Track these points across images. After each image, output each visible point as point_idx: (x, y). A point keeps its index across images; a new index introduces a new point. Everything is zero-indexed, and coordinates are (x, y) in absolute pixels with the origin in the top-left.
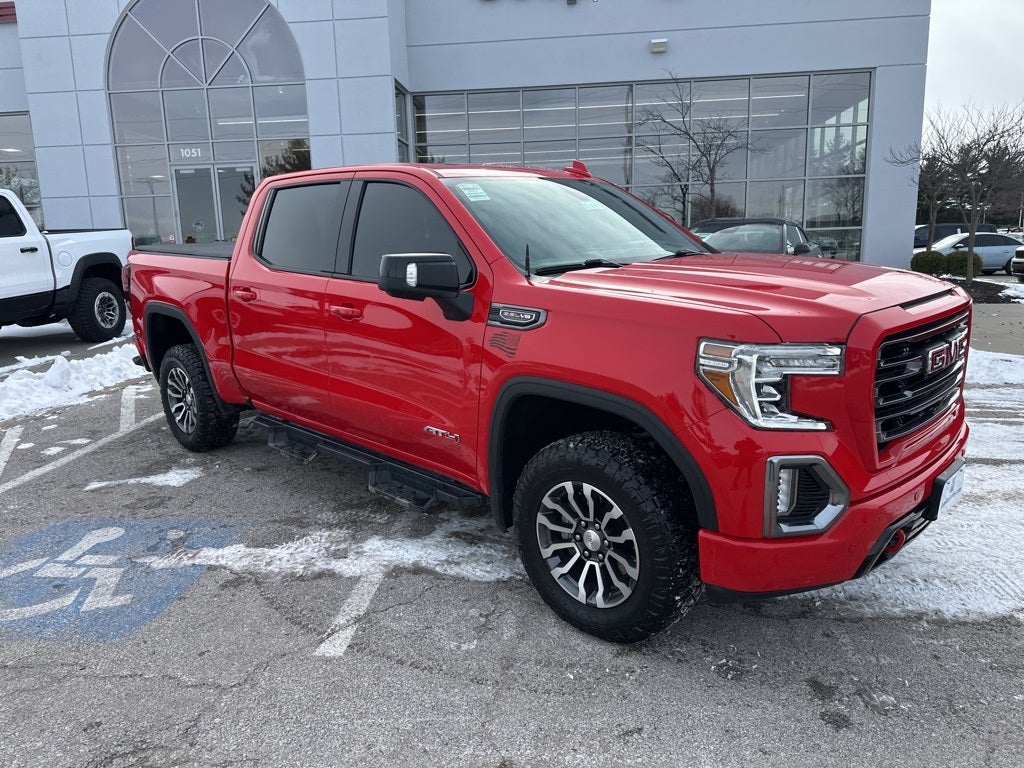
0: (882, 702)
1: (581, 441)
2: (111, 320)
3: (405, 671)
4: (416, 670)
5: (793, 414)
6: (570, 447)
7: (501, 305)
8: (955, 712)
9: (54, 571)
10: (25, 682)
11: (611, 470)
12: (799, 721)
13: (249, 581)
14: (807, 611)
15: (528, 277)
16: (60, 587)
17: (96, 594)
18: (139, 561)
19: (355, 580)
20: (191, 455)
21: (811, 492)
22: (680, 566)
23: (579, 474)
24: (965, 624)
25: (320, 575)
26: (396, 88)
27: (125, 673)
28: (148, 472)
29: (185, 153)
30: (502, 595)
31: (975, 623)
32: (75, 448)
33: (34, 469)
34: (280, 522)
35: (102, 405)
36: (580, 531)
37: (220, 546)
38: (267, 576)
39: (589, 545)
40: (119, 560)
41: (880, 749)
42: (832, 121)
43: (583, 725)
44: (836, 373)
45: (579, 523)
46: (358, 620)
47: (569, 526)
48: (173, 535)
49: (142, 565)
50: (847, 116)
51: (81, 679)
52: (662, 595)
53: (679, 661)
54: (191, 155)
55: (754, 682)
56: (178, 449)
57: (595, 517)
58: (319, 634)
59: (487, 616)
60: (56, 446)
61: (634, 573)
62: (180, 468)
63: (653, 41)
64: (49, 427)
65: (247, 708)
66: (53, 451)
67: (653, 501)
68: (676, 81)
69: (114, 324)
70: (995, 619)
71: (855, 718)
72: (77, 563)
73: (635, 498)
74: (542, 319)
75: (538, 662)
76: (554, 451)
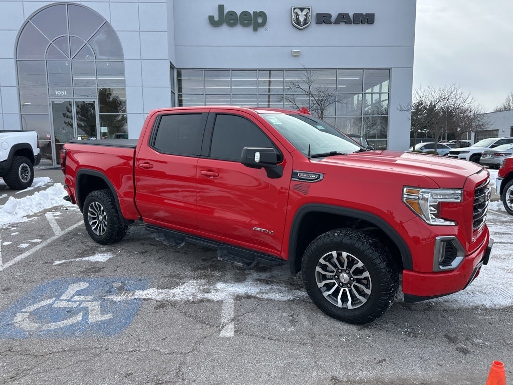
0: (478, 342)
1: (341, 232)
2: (26, 178)
3: (266, 341)
4: (272, 341)
5: (442, 218)
6: (336, 235)
7: (299, 171)
8: (508, 344)
9: (61, 304)
10: (81, 357)
11: (358, 245)
12: (448, 352)
13: (168, 305)
14: (430, 308)
15: (309, 159)
16: (70, 312)
17: (92, 314)
18: (106, 298)
19: (220, 302)
20: (101, 246)
21: (450, 251)
22: (391, 287)
23: (340, 248)
24: (496, 310)
25: (202, 301)
26: (170, 66)
27: (130, 350)
28: (83, 255)
29: (58, 92)
30: (294, 306)
31: (499, 309)
32: (35, 244)
33: (19, 255)
34: (168, 277)
35: (38, 221)
36: (338, 274)
37: (143, 289)
38: (176, 302)
39: (343, 281)
40: (94, 297)
41: (485, 361)
42: (369, 90)
43: (359, 359)
44: (459, 201)
45: (337, 270)
46: (232, 320)
47: (333, 272)
48: (115, 285)
49: (108, 299)
50: (376, 89)
51: (109, 354)
52: (383, 300)
53: (387, 331)
54: (61, 94)
55: (422, 337)
56: (94, 244)
57: (347, 267)
58: (217, 327)
59: (292, 316)
60: (24, 243)
61: (368, 292)
62: (100, 253)
63: (294, 50)
64: (14, 234)
65: (201, 362)
66: (24, 245)
67: (380, 258)
68: (306, 69)
69: (28, 180)
70: (507, 307)
71: (470, 349)
72: (72, 300)
73: (371, 257)
74: (321, 178)
75: (326, 335)
76: (326, 237)
